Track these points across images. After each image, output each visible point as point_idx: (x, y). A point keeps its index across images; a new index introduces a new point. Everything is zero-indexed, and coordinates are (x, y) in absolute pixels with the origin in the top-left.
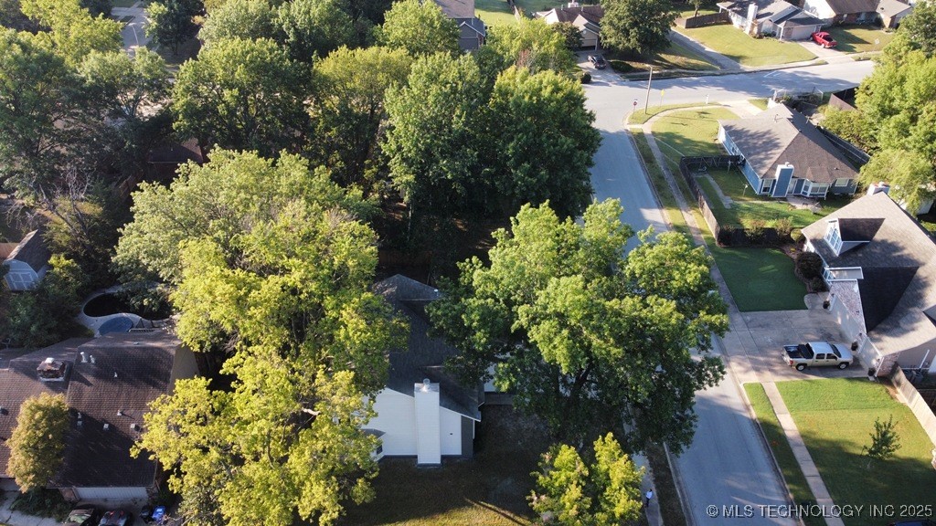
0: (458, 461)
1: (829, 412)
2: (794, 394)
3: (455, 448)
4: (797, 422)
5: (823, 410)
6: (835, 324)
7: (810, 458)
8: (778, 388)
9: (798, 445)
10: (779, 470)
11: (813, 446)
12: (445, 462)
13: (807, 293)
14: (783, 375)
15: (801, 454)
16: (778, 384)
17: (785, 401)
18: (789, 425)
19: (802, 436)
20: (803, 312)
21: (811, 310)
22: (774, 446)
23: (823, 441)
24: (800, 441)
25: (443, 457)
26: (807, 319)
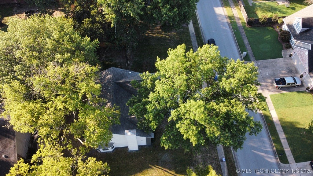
0: (145, 147)
1: (290, 108)
2: (277, 101)
4: (278, 114)
5: (288, 107)
6: (294, 65)
7: (283, 131)
8: (271, 98)
9: (278, 125)
10: (271, 137)
11: (283, 125)
12: (140, 148)
13: (283, 49)
14: (273, 91)
15: (279, 129)
16: (271, 96)
17: (273, 104)
18: (275, 116)
19: (280, 121)
20: (281, 59)
21: (285, 57)
22: (269, 126)
23: (288, 122)
24: (279, 123)
25: (139, 146)
26: (283, 63)
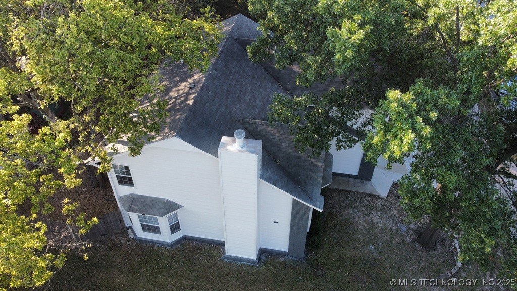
0: (283, 259)
3: (280, 241)
12: (263, 257)
25: (262, 251)
